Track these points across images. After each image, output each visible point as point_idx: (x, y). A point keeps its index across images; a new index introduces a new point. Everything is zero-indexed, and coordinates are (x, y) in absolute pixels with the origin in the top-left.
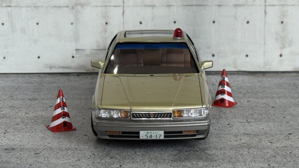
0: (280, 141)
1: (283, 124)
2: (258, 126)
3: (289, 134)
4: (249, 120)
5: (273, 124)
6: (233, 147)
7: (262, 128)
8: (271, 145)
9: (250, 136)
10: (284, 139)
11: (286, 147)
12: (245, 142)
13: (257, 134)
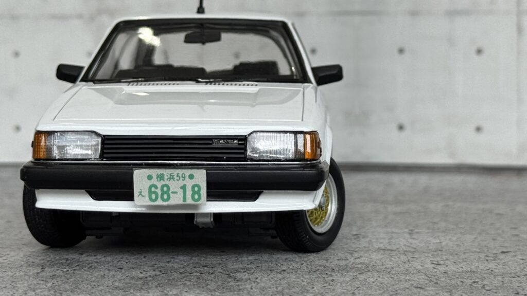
0: (465, 263)
1: (502, 237)
2: (430, 239)
3: (503, 252)
4: (416, 230)
5: (475, 236)
6: (322, 268)
7: (438, 241)
8: (434, 268)
9: (393, 252)
10: (481, 259)
11: (474, 272)
12: (366, 261)
13: (413, 250)
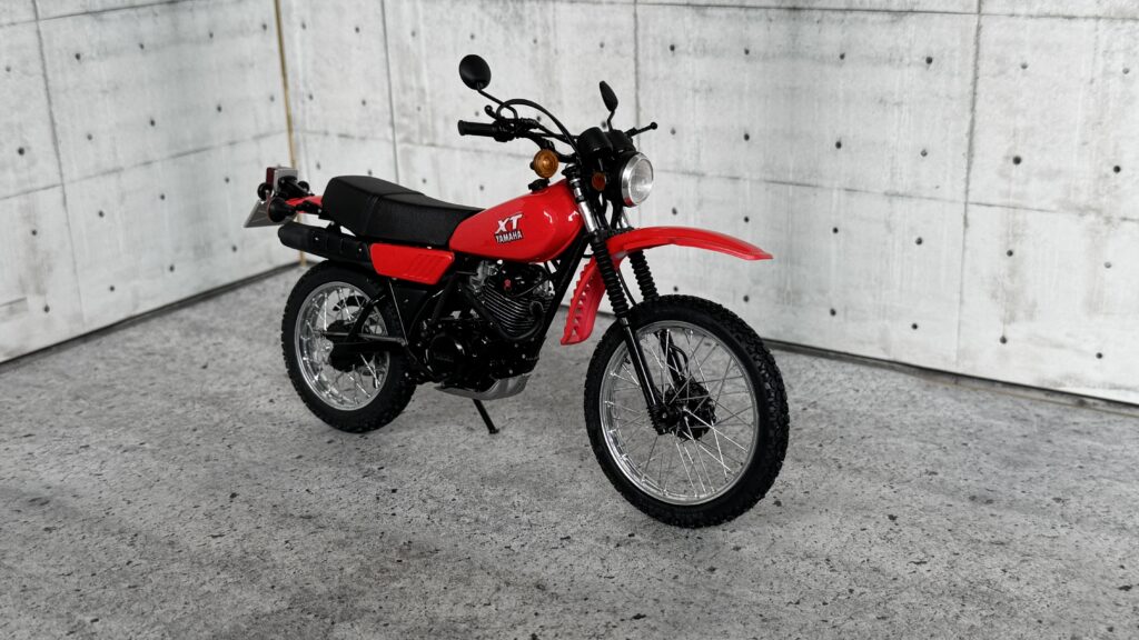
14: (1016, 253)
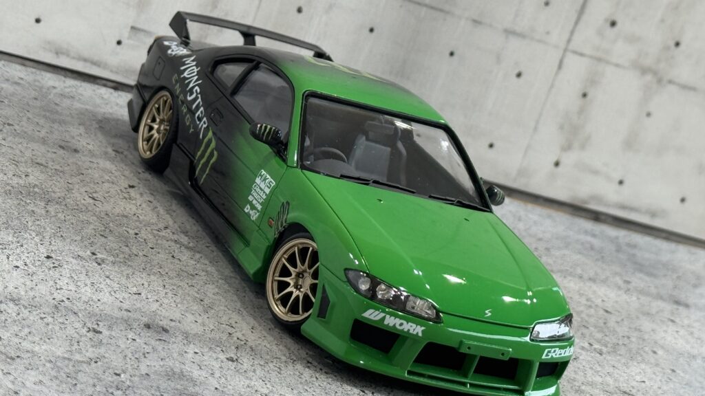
14: (589, 97)
